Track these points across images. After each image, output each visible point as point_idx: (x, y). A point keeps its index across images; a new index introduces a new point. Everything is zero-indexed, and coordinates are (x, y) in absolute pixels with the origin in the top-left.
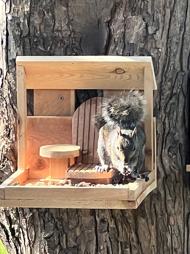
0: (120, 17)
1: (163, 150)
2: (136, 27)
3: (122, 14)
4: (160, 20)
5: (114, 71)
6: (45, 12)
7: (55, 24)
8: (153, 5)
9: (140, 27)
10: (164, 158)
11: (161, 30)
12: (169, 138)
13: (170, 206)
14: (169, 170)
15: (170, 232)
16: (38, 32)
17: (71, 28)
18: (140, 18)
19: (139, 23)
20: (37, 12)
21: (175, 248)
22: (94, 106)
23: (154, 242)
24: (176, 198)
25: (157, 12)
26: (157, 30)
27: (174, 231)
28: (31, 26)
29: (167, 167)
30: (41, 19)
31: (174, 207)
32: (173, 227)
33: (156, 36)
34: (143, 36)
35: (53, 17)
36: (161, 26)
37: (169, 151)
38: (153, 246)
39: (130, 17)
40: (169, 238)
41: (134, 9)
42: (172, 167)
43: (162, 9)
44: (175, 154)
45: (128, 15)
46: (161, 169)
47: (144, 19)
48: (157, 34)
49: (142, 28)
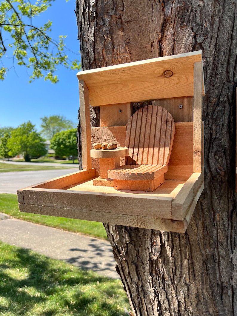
0: (169, 32)
1: (210, 154)
2: (185, 39)
3: (171, 29)
4: (209, 29)
5: (162, 74)
6: (106, 37)
7: (114, 48)
8: (201, 14)
9: (189, 38)
10: (211, 161)
11: (209, 39)
12: (216, 142)
13: (216, 204)
14: (215, 171)
15: (216, 227)
16: (102, 57)
17: (128, 50)
18: (189, 29)
19: (188, 34)
20: (100, 39)
21: (220, 242)
22: (145, 113)
23: (200, 235)
24: (221, 196)
25: (206, 21)
26: (205, 39)
27: (219, 227)
28: (96, 52)
29: (213, 169)
30: (103, 45)
31: (219, 205)
32: (218, 223)
33: (205, 45)
34: (191, 46)
35: (113, 42)
36: (209, 35)
37: (215, 154)
38: (200, 238)
39: (179, 29)
40: (215, 232)
41: (183, 20)
42: (218, 169)
43: (210, 18)
44: (221, 157)
45: (177, 28)
46: (207, 171)
47: (192, 30)
48: (206, 43)
49: (191, 38)
